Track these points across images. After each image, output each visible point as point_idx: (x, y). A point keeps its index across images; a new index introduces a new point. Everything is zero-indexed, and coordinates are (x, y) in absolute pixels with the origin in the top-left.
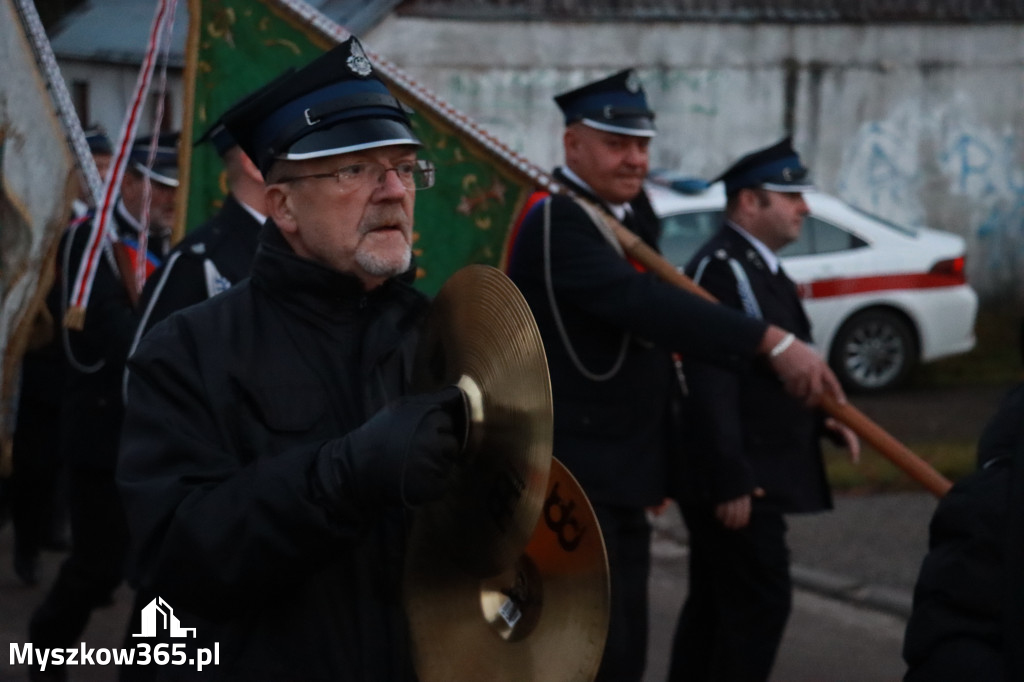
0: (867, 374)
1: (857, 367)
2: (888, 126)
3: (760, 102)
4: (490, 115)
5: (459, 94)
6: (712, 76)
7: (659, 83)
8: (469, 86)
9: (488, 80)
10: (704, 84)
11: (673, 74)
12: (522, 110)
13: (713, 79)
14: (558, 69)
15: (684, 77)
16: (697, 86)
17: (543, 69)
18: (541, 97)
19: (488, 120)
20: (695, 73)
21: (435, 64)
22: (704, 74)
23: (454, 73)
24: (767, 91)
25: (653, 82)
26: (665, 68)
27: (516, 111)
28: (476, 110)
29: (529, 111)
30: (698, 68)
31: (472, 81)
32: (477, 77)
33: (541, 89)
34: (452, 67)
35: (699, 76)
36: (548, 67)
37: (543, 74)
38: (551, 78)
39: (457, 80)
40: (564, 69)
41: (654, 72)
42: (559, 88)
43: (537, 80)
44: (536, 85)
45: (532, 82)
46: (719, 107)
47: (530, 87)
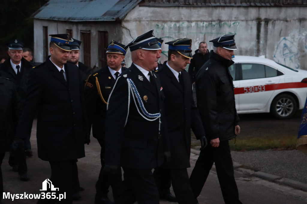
0: (282, 113)
1: (279, 111)
2: (289, 38)
3: (249, 31)
4: (167, 36)
5: (158, 29)
6: (235, 23)
7: (218, 25)
8: (161, 27)
9: (167, 25)
10: (232, 25)
11: (223, 23)
12: (177, 34)
13: (235, 24)
14: (188, 21)
15: (226, 24)
16: (230, 26)
17: (183, 21)
18: (183, 30)
19: (167, 37)
20: (229, 22)
21: (151, 20)
22: (232, 23)
23: (156, 23)
24: (251, 28)
25: (216, 25)
26: (220, 21)
27: (175, 34)
28: (163, 34)
29: (179, 34)
30: (231, 21)
31: (162, 25)
32: (163, 24)
33: (183, 28)
34: (156, 21)
35: (231, 23)
36: (185, 21)
37: (183, 23)
38: (186, 24)
39: (157, 25)
40: (190, 21)
41: (217, 22)
42: (188, 27)
43: (182, 25)
44: (181, 26)
45: (180, 25)
46: (237, 33)
47: (179, 27)
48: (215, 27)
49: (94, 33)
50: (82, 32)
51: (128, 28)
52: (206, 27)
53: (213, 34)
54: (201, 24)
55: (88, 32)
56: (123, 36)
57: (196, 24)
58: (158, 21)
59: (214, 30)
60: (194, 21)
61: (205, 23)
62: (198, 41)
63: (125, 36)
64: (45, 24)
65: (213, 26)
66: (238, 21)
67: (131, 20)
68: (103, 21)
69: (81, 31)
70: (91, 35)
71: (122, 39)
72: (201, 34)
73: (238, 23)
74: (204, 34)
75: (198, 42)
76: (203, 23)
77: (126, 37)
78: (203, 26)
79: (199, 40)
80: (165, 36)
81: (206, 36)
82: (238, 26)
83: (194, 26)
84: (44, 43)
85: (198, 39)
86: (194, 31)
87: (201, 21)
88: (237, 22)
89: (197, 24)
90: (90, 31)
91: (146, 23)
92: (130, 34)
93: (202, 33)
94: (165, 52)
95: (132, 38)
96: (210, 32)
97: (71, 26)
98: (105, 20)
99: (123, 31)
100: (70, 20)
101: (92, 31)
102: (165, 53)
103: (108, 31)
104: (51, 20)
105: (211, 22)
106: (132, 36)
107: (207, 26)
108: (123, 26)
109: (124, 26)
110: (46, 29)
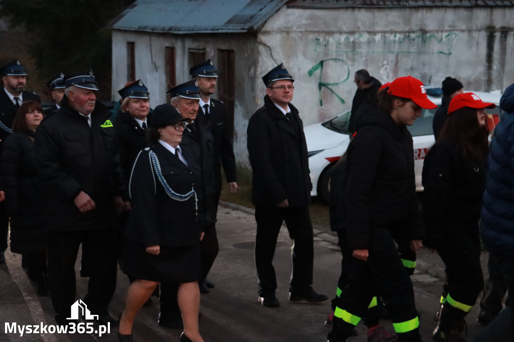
3: (474, 49)
4: (334, 57)
5: (318, 46)
6: (449, 35)
7: (420, 40)
8: (323, 42)
9: (333, 39)
10: (444, 39)
11: (428, 35)
12: (350, 54)
13: (449, 37)
14: (369, 32)
15: (433, 36)
16: (440, 41)
17: (361, 33)
18: (360, 47)
19: (333, 59)
20: (440, 34)
21: (306, 31)
22: (445, 34)
23: (315, 36)
24: (478, 43)
25: (417, 39)
26: (424, 32)
27: (347, 55)
28: (326, 54)
29: (353, 55)
30: (442, 32)
31: (325, 39)
32: (327, 37)
33: (360, 43)
34: (315, 32)
35: (442, 36)
36: (363, 31)
37: (361, 36)
38: (365, 38)
39: (317, 39)
40: (372, 33)
41: (418, 34)
42: (369, 42)
43: (358, 38)
44: (357, 41)
45: (355, 39)
46: (452, 51)
47: (354, 42)
48: (415, 42)
49: (211, 53)
50: (191, 51)
51: (268, 45)
52: (400, 42)
53: (411, 54)
54: (392, 37)
55: (201, 52)
56: (260, 58)
57: (383, 38)
58: (319, 32)
59: (413, 46)
60: (378, 32)
61: (398, 36)
62: (386, 66)
63: (263, 57)
64: (131, 38)
65: (411, 40)
66: (454, 32)
67: (273, 31)
68: (227, 33)
69: (189, 49)
70: (206, 55)
71: (258, 63)
72: (390, 54)
73: (454, 36)
74: (395, 54)
75: (386, 68)
76: (395, 36)
77: (265, 59)
78: (394, 41)
79: (387, 64)
80: (329, 58)
81: (399, 57)
82: (455, 41)
83: (378, 41)
84: (128, 70)
85: (385, 62)
86: (378, 49)
87: (392, 32)
88: (453, 34)
89: (385, 37)
90: (204, 49)
91: (299, 36)
92: (271, 54)
93: (393, 53)
94: (329, 85)
95: (274, 62)
96: (406, 50)
97: (174, 41)
98: (230, 31)
99: (260, 50)
100: (172, 32)
101: (208, 50)
102: (329, 87)
103: (235, 50)
104: (141, 32)
105: (407, 34)
106: (274, 57)
107: (401, 40)
108: (259, 41)
109: (261, 40)
110: (131, 47)
